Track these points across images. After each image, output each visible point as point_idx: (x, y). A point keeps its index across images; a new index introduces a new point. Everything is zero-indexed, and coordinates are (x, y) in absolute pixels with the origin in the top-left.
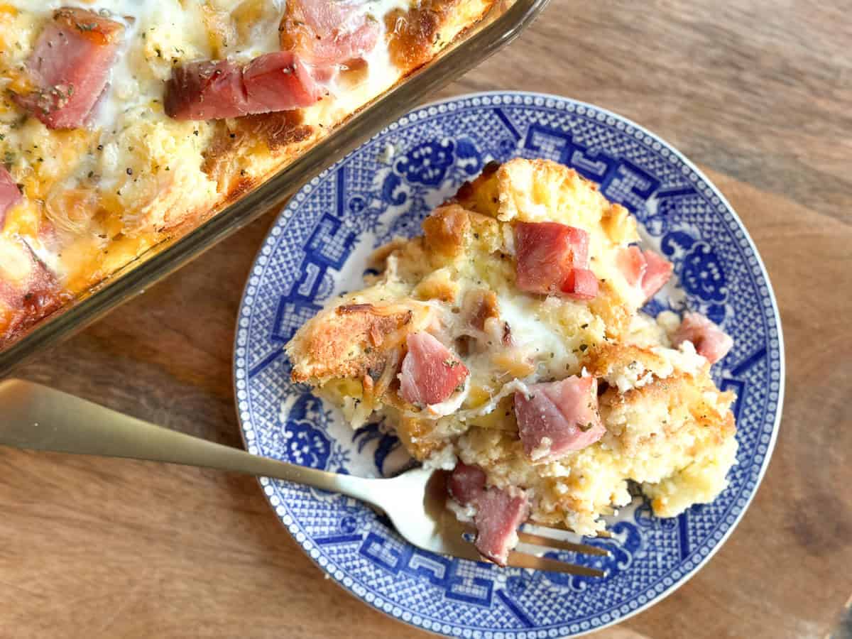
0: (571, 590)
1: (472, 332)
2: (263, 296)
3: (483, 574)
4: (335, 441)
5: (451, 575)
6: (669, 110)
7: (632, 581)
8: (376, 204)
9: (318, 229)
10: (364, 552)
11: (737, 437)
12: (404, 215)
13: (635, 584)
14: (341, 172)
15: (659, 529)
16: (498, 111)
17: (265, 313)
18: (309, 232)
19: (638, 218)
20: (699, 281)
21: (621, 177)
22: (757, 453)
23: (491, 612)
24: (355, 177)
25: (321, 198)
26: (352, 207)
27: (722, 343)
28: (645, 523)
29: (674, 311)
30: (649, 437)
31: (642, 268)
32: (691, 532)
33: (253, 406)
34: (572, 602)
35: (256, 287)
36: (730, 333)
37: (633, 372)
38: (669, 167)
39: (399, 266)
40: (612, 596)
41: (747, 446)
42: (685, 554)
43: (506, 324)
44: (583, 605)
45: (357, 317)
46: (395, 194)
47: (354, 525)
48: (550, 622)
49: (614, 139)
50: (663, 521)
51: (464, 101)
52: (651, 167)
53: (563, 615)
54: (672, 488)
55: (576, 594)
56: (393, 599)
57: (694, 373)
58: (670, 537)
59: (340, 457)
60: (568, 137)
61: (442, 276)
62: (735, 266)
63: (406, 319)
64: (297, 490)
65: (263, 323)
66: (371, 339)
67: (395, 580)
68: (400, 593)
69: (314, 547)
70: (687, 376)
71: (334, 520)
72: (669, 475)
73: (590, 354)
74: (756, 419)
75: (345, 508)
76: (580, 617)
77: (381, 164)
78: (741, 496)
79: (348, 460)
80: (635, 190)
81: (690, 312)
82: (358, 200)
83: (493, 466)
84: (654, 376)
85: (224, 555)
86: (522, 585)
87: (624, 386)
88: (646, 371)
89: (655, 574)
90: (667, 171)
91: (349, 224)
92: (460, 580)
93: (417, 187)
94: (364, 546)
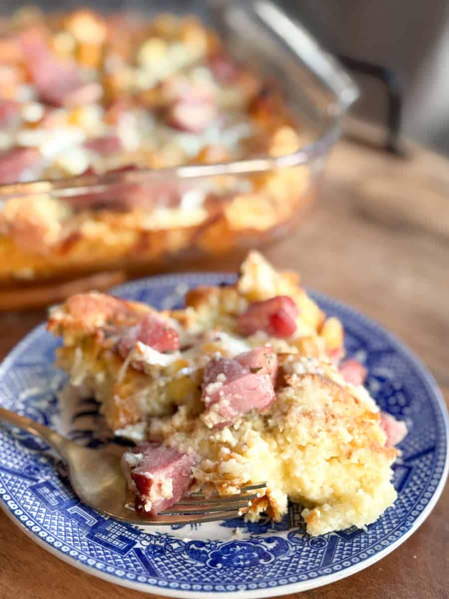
0: (206, 565)
3: (130, 536)
5: (101, 527)
7: (269, 571)
10: (32, 488)
11: (397, 498)
13: (270, 574)
15: (309, 546)
22: (415, 510)
23: (123, 558)
28: (296, 541)
32: (337, 551)
34: (203, 572)
41: (406, 505)
42: (327, 563)
44: (212, 576)
47: (36, 472)
48: (175, 578)
50: (314, 542)
53: (190, 578)
56: (38, 521)
58: (316, 552)
64: (4, 436)
67: (48, 513)
68: (47, 520)
71: (21, 463)
74: (419, 489)
76: (206, 582)
86: (161, 552)
92: (106, 533)
94: (35, 486)
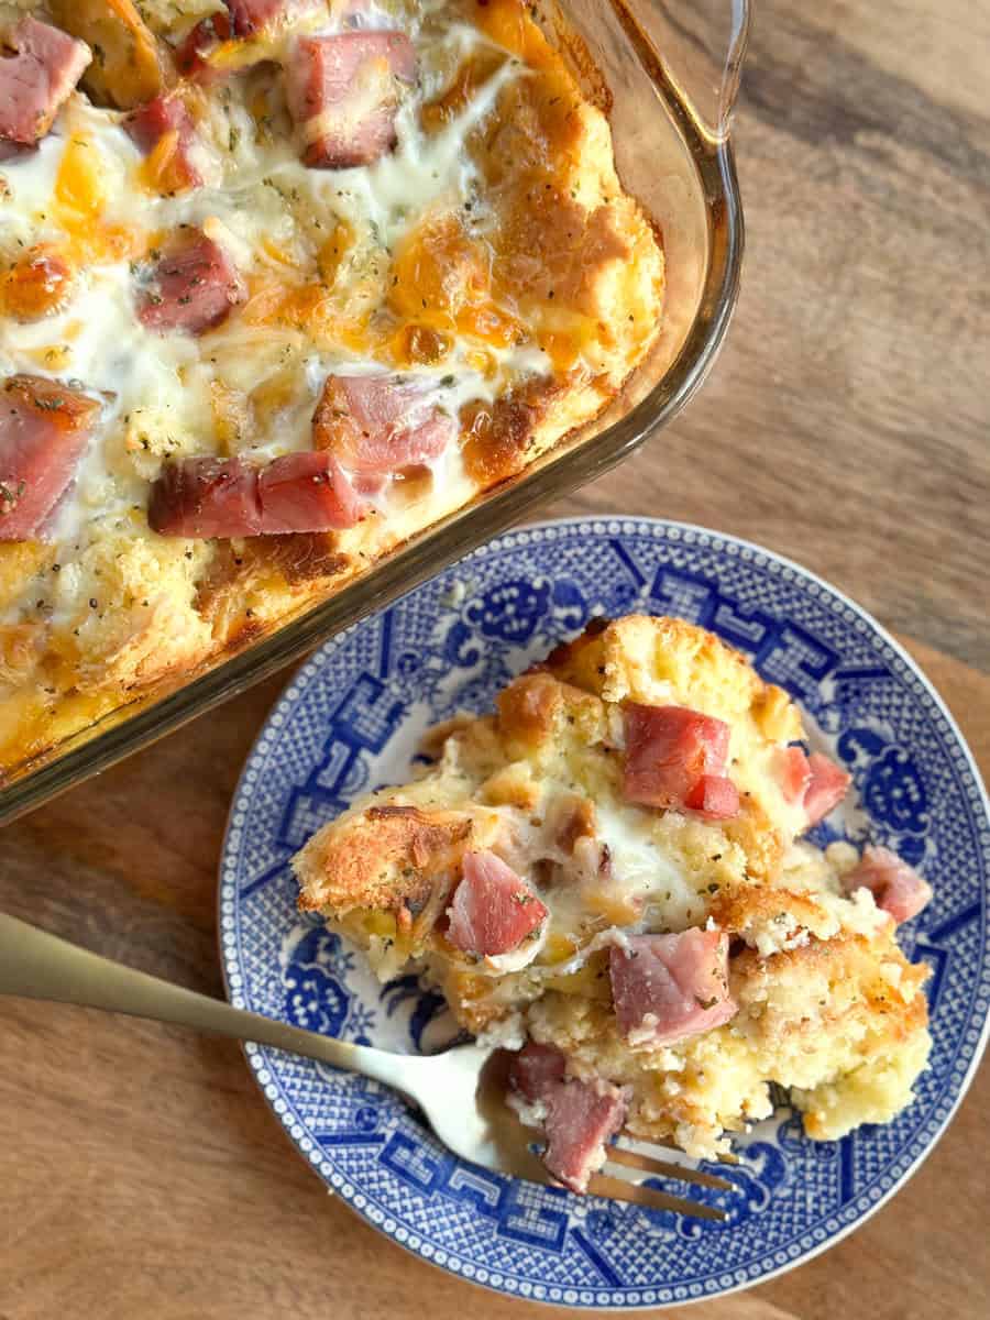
0: (679, 1237)
1: (555, 855)
2: (267, 784)
3: (554, 1203)
4: (355, 996)
5: (509, 1202)
6: (860, 555)
7: (769, 1230)
8: (435, 663)
9: (351, 695)
10: (385, 1160)
11: (932, 1031)
12: (474, 682)
13: (771, 1235)
14: (388, 617)
15: (813, 1157)
16: (615, 544)
17: (269, 808)
18: (338, 697)
19: (807, 707)
20: (889, 802)
21: (785, 646)
22: (960, 1056)
23: (563, 1259)
24: (409, 625)
25: (359, 651)
26: (401, 666)
27: (917, 894)
28: (792, 1147)
29: (851, 842)
30: (799, 1021)
31: (805, 779)
32: (857, 1165)
33: (242, 939)
34: (679, 1253)
35: (259, 771)
36: (929, 880)
37: (781, 929)
38: (854, 637)
39: (461, 754)
40: (737, 1250)
41: (945, 1045)
42: (847, 1196)
43: (606, 846)
44: (694, 1259)
45: (395, 825)
46: (463, 651)
47: (373, 1119)
48: (645, 1280)
49: (777, 593)
50: (819, 1146)
51: (568, 526)
52: (829, 634)
53: (666, 1273)
54: (833, 1099)
55: (686, 1242)
56: (423, 1231)
57: (870, 934)
58: (826, 1170)
59: (361, 1021)
60: (712, 585)
61: (519, 774)
62: (942, 784)
63: (464, 832)
64: (296, 1064)
65: (265, 822)
66: (412, 856)
67: (427, 1204)
68: (433, 1222)
69: (315, 1148)
70: (860, 938)
71: (346, 1111)
72: (829, 1080)
73: (721, 899)
74: (961, 1006)
75: (362, 1094)
76: (690, 1276)
77: (445, 609)
78: (933, 1118)
79: (371, 1025)
80: (804, 666)
81: (873, 845)
82: (410, 656)
83: (575, 1049)
84: (810, 935)
85: (186, 1149)
86: (609, 1224)
87: (768, 947)
88: (800, 928)
89: (802, 1222)
90: (850, 643)
91: (395, 689)
92: (520, 1211)
93: (495, 644)
94: (386, 1150)
